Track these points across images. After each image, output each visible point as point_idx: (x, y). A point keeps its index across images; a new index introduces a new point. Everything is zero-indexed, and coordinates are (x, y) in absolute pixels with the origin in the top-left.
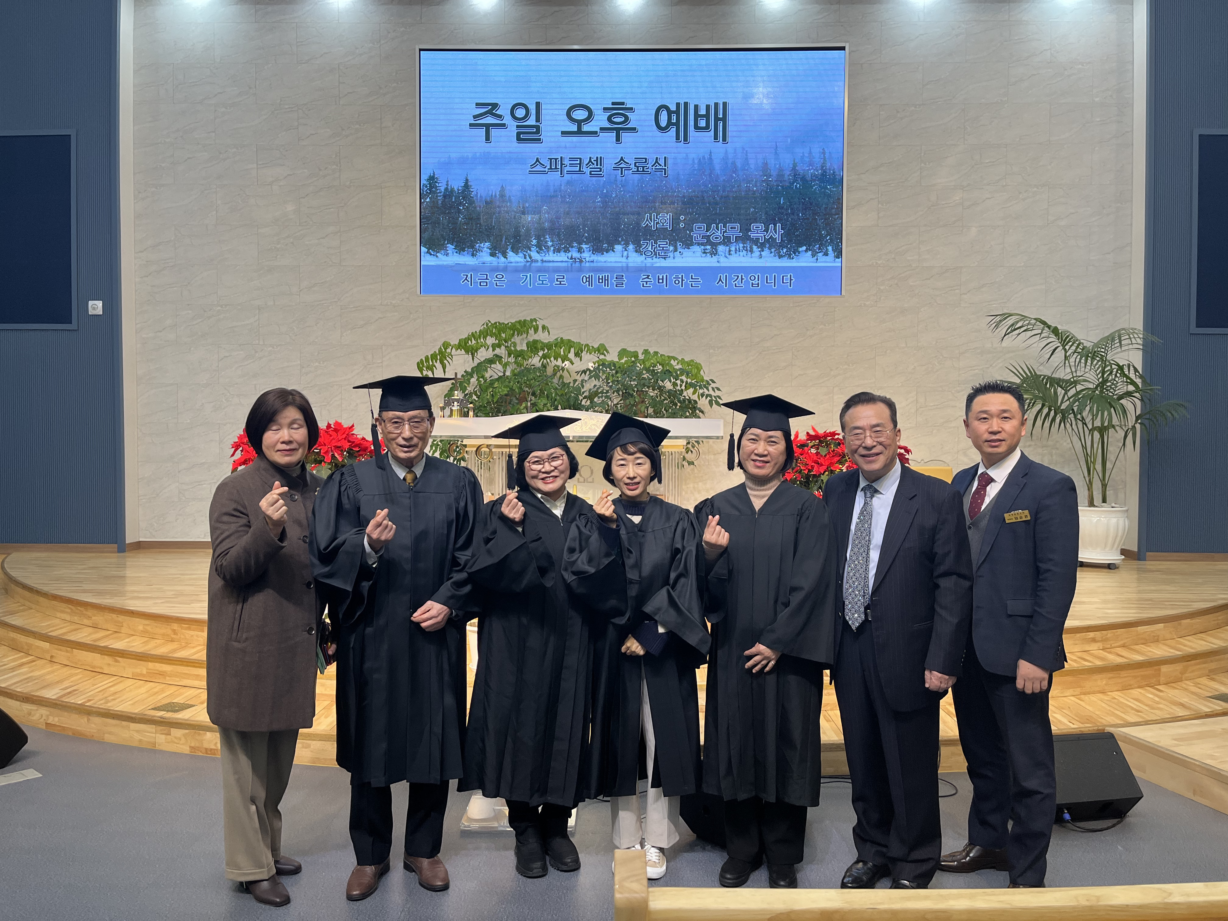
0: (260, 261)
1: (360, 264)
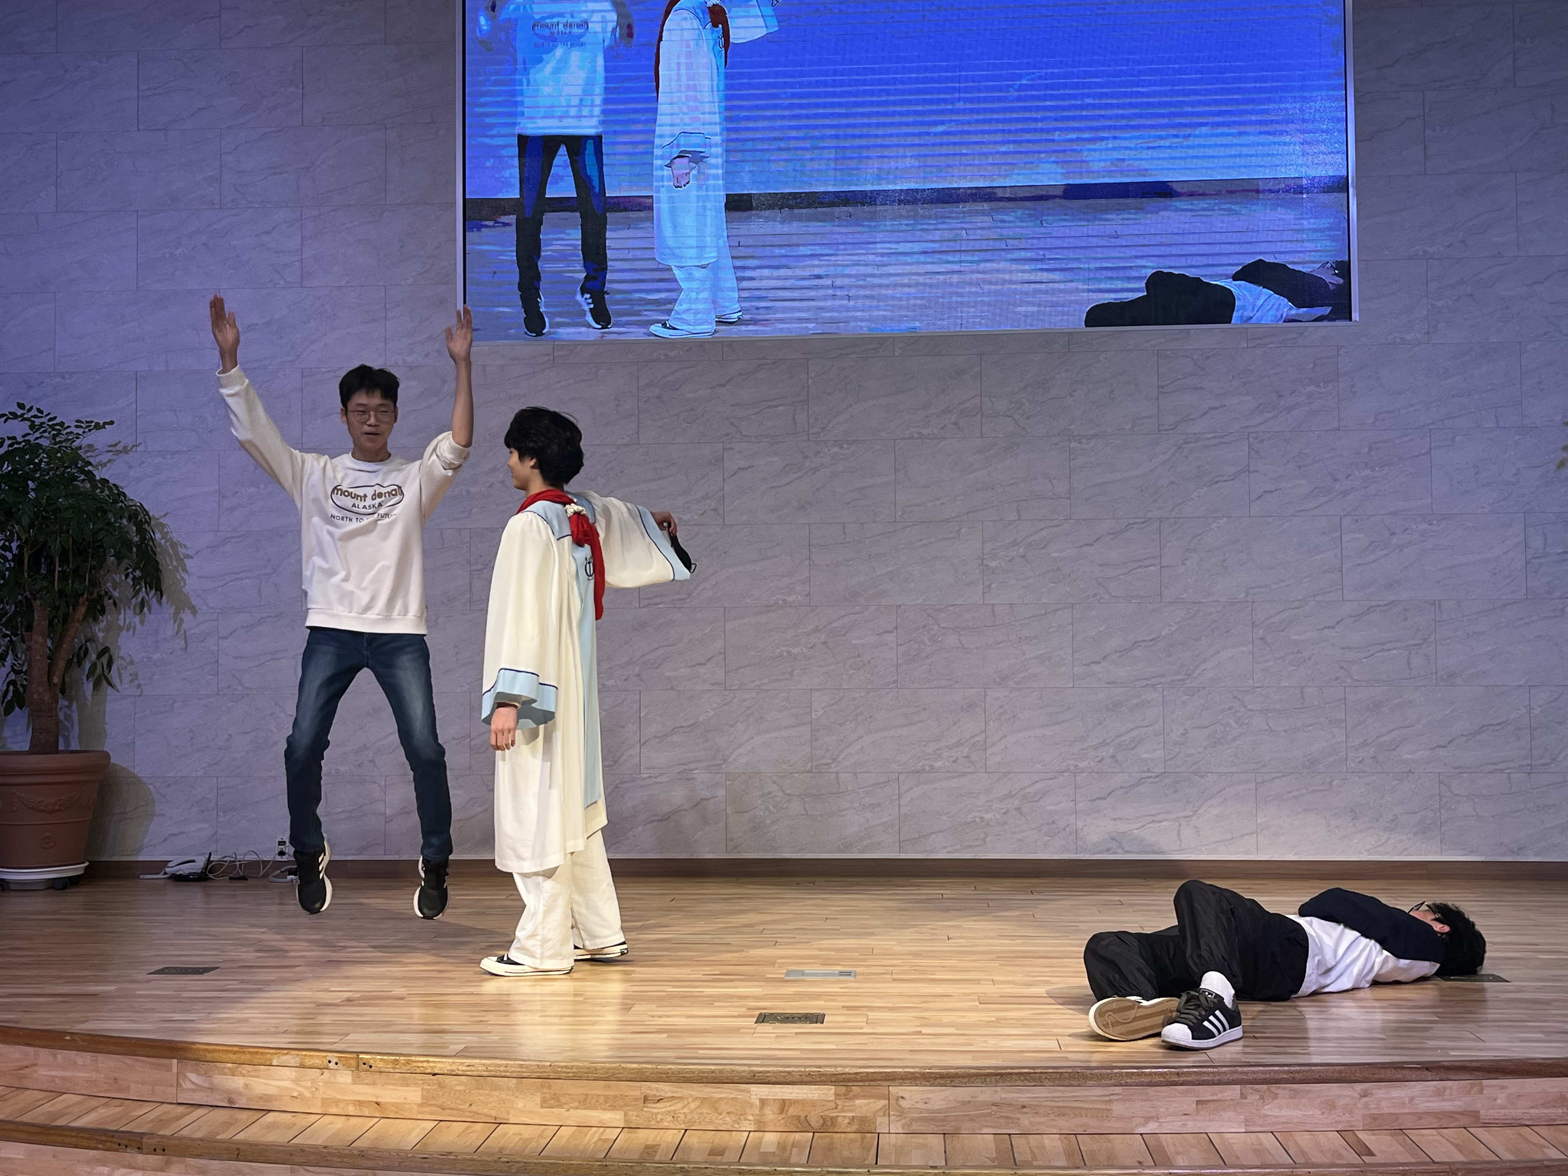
0: (141, 283)
1: (343, 284)
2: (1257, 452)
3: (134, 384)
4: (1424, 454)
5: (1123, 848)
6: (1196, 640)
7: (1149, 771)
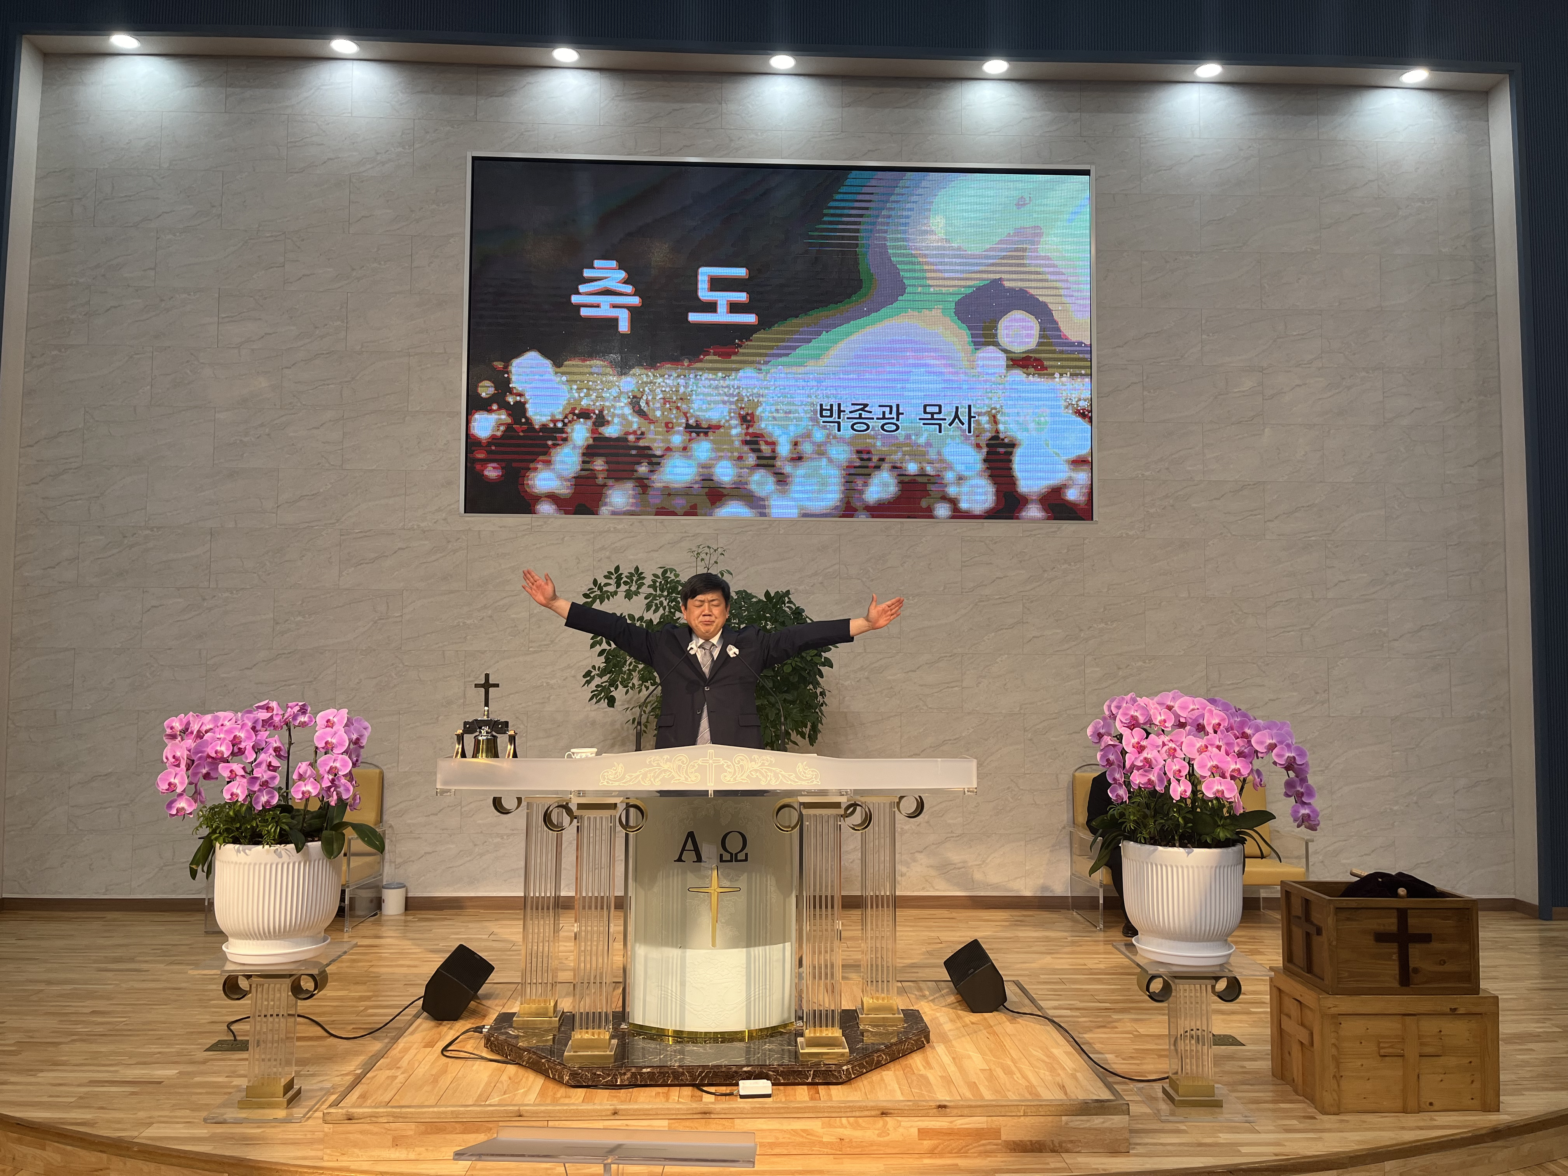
0: (216, 462)
1: (373, 468)
2: (1028, 609)
3: (209, 537)
4: (1140, 614)
5: (934, 888)
6: (986, 740)
7: (952, 832)
